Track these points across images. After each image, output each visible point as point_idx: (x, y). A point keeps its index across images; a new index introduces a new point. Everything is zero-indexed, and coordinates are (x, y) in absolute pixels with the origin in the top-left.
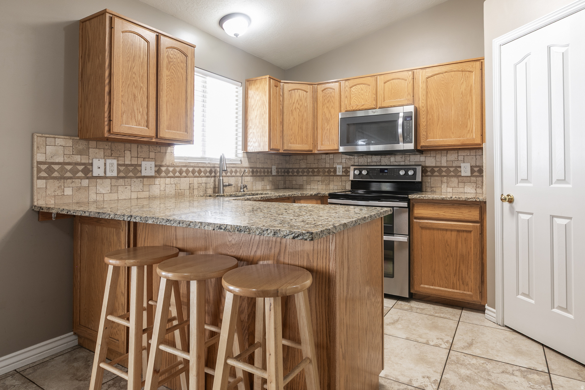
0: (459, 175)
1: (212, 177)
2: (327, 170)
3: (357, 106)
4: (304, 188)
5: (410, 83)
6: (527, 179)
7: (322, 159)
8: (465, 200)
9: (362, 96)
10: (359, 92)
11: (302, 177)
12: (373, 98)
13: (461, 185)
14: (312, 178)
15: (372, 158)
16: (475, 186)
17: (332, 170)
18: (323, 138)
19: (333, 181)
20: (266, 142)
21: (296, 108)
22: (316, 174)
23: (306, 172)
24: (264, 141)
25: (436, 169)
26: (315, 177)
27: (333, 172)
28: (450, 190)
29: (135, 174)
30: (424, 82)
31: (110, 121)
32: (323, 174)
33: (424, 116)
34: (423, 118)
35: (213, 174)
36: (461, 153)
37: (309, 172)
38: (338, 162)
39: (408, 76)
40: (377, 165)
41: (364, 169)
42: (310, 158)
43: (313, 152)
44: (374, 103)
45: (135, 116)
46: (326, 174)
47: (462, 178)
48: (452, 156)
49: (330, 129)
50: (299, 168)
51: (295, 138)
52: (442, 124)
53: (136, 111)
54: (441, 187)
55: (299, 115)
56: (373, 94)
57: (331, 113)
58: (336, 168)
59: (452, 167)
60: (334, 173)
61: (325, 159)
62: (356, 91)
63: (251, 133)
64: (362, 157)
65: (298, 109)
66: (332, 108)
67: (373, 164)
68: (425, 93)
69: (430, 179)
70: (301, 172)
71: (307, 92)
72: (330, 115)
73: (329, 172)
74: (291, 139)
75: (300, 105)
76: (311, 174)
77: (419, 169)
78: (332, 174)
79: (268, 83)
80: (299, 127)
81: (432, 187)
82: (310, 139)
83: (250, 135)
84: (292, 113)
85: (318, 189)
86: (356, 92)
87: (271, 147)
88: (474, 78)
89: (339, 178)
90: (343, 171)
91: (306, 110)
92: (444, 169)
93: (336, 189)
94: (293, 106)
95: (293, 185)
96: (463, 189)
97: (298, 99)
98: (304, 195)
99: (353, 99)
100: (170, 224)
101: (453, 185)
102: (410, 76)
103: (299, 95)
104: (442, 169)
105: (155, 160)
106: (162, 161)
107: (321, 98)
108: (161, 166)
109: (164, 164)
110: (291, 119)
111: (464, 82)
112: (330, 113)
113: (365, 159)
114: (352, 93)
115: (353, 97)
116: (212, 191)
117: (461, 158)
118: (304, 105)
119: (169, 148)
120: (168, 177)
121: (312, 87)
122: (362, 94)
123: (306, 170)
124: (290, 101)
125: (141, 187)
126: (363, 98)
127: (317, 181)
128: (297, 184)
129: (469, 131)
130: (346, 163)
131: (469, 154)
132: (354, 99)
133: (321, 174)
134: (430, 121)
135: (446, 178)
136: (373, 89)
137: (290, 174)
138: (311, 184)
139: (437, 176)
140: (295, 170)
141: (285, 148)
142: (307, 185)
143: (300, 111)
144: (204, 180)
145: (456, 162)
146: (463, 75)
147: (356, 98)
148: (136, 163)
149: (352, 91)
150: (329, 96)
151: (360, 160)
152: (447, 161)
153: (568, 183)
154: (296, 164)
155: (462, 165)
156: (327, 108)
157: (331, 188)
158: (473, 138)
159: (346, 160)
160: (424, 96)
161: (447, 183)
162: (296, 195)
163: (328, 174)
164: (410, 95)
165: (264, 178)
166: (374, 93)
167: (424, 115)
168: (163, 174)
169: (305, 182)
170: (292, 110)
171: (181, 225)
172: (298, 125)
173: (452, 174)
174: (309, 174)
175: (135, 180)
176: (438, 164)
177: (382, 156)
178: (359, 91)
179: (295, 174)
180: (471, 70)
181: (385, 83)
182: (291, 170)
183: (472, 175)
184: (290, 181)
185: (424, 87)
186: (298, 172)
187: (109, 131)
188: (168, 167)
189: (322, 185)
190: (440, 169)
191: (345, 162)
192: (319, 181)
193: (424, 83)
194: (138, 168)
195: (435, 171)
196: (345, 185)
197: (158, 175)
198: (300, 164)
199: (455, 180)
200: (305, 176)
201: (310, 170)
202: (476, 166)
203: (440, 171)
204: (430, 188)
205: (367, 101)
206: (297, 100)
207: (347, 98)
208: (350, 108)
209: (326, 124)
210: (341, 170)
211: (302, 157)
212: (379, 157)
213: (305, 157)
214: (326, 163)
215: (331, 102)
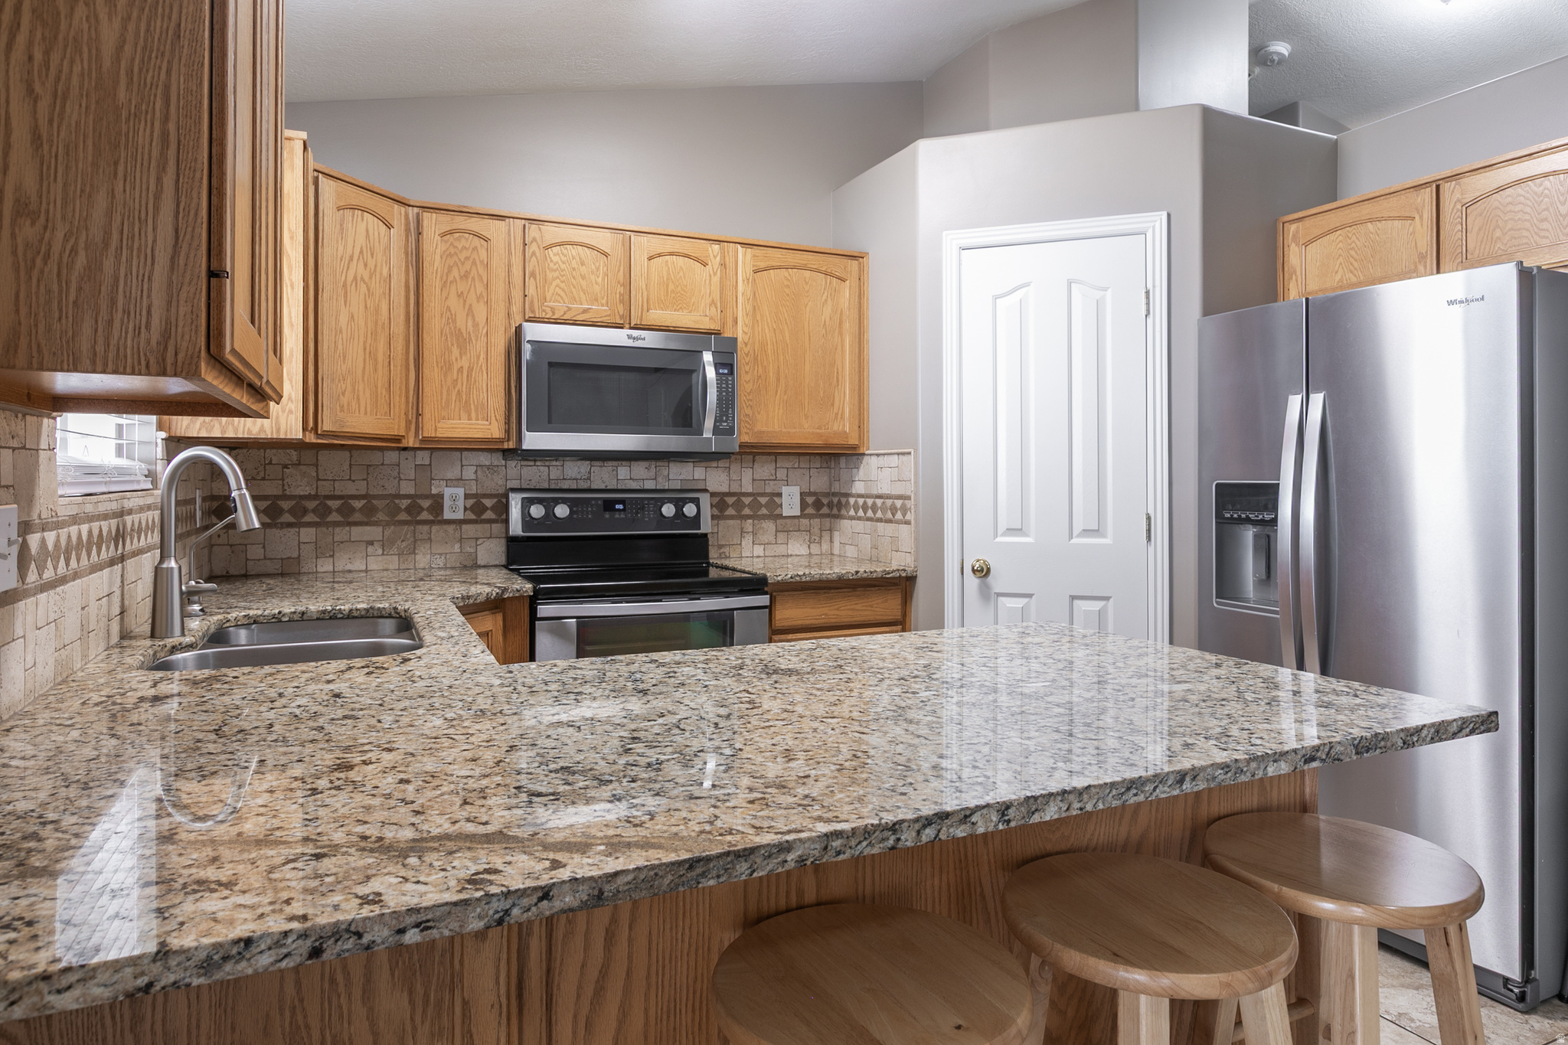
0: (778, 515)
1: (118, 561)
2: (405, 503)
3: (569, 309)
4: (302, 570)
5: (715, 274)
6: (1021, 529)
7: (383, 464)
9: (583, 283)
10: (574, 269)
11: (293, 531)
12: (618, 296)
13: (781, 536)
14: (341, 533)
15: (563, 466)
16: (807, 538)
17: (425, 504)
18: (444, 397)
19: (430, 539)
21: (359, 279)
22: (357, 517)
23: (314, 511)
25: (730, 500)
26: (355, 530)
27: (428, 509)
28: (759, 550)
30: (748, 280)
32: (387, 519)
33: (747, 368)
34: (747, 373)
35: (120, 548)
36: (783, 462)
37: (328, 511)
38: (450, 475)
39: (711, 256)
40: (580, 487)
41: (564, 501)
42: (333, 464)
43: (404, 444)
44: (622, 309)
46: (403, 516)
47: (784, 521)
48: (764, 470)
49: (470, 370)
50: (277, 497)
51: (354, 389)
52: (785, 392)
54: (741, 544)
55: (366, 307)
56: (619, 282)
57: (473, 316)
58: (441, 496)
59: (763, 495)
60: (432, 514)
61: (399, 465)
62: (564, 263)
64: (532, 463)
65: (365, 282)
66: (478, 301)
67: (566, 487)
68: (749, 308)
69: (718, 524)
70: (292, 511)
71: (389, 227)
72: (470, 323)
73: (414, 509)
74: (343, 394)
75: (368, 269)
76: (334, 517)
77: (705, 500)
78: (424, 516)
80: (367, 353)
81: (720, 547)
82: (400, 396)
84: (346, 293)
85: (366, 571)
86: (563, 266)
88: (846, 292)
89: (451, 528)
90: (468, 506)
91: (387, 292)
92: (747, 500)
93: (442, 565)
94: (348, 268)
95: (250, 563)
96: (785, 546)
97: (364, 245)
99: (554, 284)
101: (765, 538)
102: (715, 257)
103: (367, 231)
104: (743, 499)
105: (14, 494)
107: (438, 257)
108: (28, 527)
109: (35, 514)
110: (344, 319)
111: (829, 299)
112: (470, 318)
113: (542, 468)
114: (552, 265)
115: (554, 279)
117: (781, 474)
118: (381, 274)
119: (45, 422)
120: (43, 588)
121: (406, 212)
122: (583, 277)
123: (311, 505)
124: (341, 247)
126: (584, 287)
127: (364, 544)
128: (269, 555)
129: (837, 414)
130: (476, 480)
131: (796, 466)
132: (557, 286)
133: (380, 516)
134: (760, 381)
135: (750, 521)
136: (619, 270)
138: (337, 555)
139: (732, 517)
140: (262, 505)
142: (320, 561)
143: (369, 290)
144: (105, 579)
145: (772, 483)
146: (826, 283)
147: (563, 285)
149: (551, 261)
150: (467, 258)
151: (525, 471)
152: (753, 480)
153: (1104, 536)
154: (263, 479)
155: (785, 490)
156: (459, 296)
157: (421, 566)
158: (840, 428)
159: (476, 472)
160: (747, 314)
161: (754, 534)
163: (409, 518)
164: (716, 308)
166: (622, 282)
167: (747, 364)
168: (32, 576)
169: (307, 550)
170: (345, 285)
172: (365, 343)
173: (764, 511)
174: (328, 519)
176: (735, 489)
177: (594, 463)
178: (574, 264)
180: (842, 276)
181: (650, 258)
183: (803, 516)
184: (231, 546)
185: (749, 293)
186: (274, 512)
188: (43, 530)
189: (383, 554)
190: (739, 500)
191: (473, 477)
192: (371, 543)
193: (748, 283)
195: (728, 506)
196: (472, 550)
198: (283, 480)
199: (769, 526)
200: (309, 525)
201: (330, 503)
202: (810, 494)
203: (739, 505)
204: (716, 548)
205: (596, 300)
206: (361, 248)
207: (535, 279)
208: (544, 311)
209: (456, 351)
210: (461, 503)
211: (294, 454)
212: (584, 467)
213: (308, 457)
214: (400, 479)
215: (473, 279)
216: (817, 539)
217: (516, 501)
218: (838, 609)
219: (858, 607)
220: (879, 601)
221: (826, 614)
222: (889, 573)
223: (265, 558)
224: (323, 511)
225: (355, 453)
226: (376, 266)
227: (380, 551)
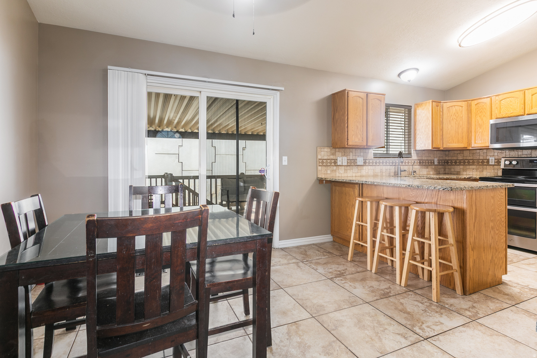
1: (393, 166)
2: (481, 161)
3: (507, 114)
4: (460, 173)
7: (476, 153)
10: (508, 104)
11: (459, 166)
12: (521, 107)
14: (468, 167)
15: (522, 151)
17: (485, 161)
18: (476, 138)
19: (486, 169)
20: (430, 143)
21: (453, 119)
22: (471, 164)
23: (463, 162)
24: (428, 143)
26: (471, 166)
27: (486, 162)
29: (354, 164)
31: (348, 139)
35: (394, 164)
37: (465, 162)
38: (491, 155)
42: (466, 153)
43: (468, 148)
44: (523, 111)
45: (357, 136)
46: (480, 164)
49: (482, 132)
50: (456, 160)
51: (452, 139)
53: (358, 134)
55: (456, 124)
56: (521, 104)
57: (483, 120)
58: (489, 159)
61: (479, 153)
62: (505, 103)
63: (419, 138)
64: (513, 151)
65: (455, 119)
66: (484, 117)
70: (459, 162)
71: (462, 107)
72: (482, 121)
73: (483, 162)
74: (449, 140)
75: (456, 116)
76: (466, 164)
78: (485, 164)
79: (431, 105)
80: (456, 132)
82: (465, 139)
83: (418, 139)
85: (471, 174)
87: (434, 147)
89: (491, 166)
90: (496, 161)
91: (462, 119)
93: (489, 175)
94: (451, 117)
97: (455, 112)
98: (459, 178)
99: (503, 109)
100: (385, 185)
103: (456, 109)
105: (363, 157)
106: (367, 157)
107: (475, 110)
108: (366, 160)
109: (367, 159)
110: (450, 127)
113: (516, 152)
114: (502, 104)
115: (503, 107)
116: (394, 174)
118: (460, 116)
119: (370, 150)
120: (370, 166)
121: (467, 102)
122: (511, 105)
123: (462, 161)
124: (449, 114)
125: (357, 171)
126: (512, 108)
127: (472, 170)
130: (498, 156)
133: (476, 164)
136: (522, 101)
137: (450, 164)
138: (467, 171)
140: (454, 161)
141: (445, 146)
142: (464, 171)
144: (389, 167)
147: (505, 108)
148: (355, 159)
149: (502, 103)
150: (481, 108)
151: (511, 153)
154: (454, 156)
156: (479, 117)
157: (484, 174)
159: (498, 154)
162: (453, 178)
163: (482, 164)
165: (428, 167)
166: (522, 103)
168: (367, 164)
169: (461, 170)
170: (450, 121)
171: (390, 185)
172: (455, 130)
175: (354, 167)
177: (533, 150)
178: (508, 102)
179: (454, 164)
181: (532, 95)
182: (450, 161)
184: (449, 169)
186: (456, 162)
187: (347, 144)
188: (369, 160)
192: (474, 169)
194: (356, 161)
196: (497, 172)
197: (365, 165)
198: (457, 156)
200: (462, 165)
201: (466, 161)
205: (515, 110)
207: (497, 109)
208: (500, 115)
209: (479, 128)
210: (494, 161)
211: (459, 151)
212: (529, 151)
213: (462, 152)
214: (480, 156)
215: (483, 112)
217: (503, 160)
223: (454, 171)
224: (464, 162)
225: (471, 151)
226: (458, 115)
227: (475, 171)
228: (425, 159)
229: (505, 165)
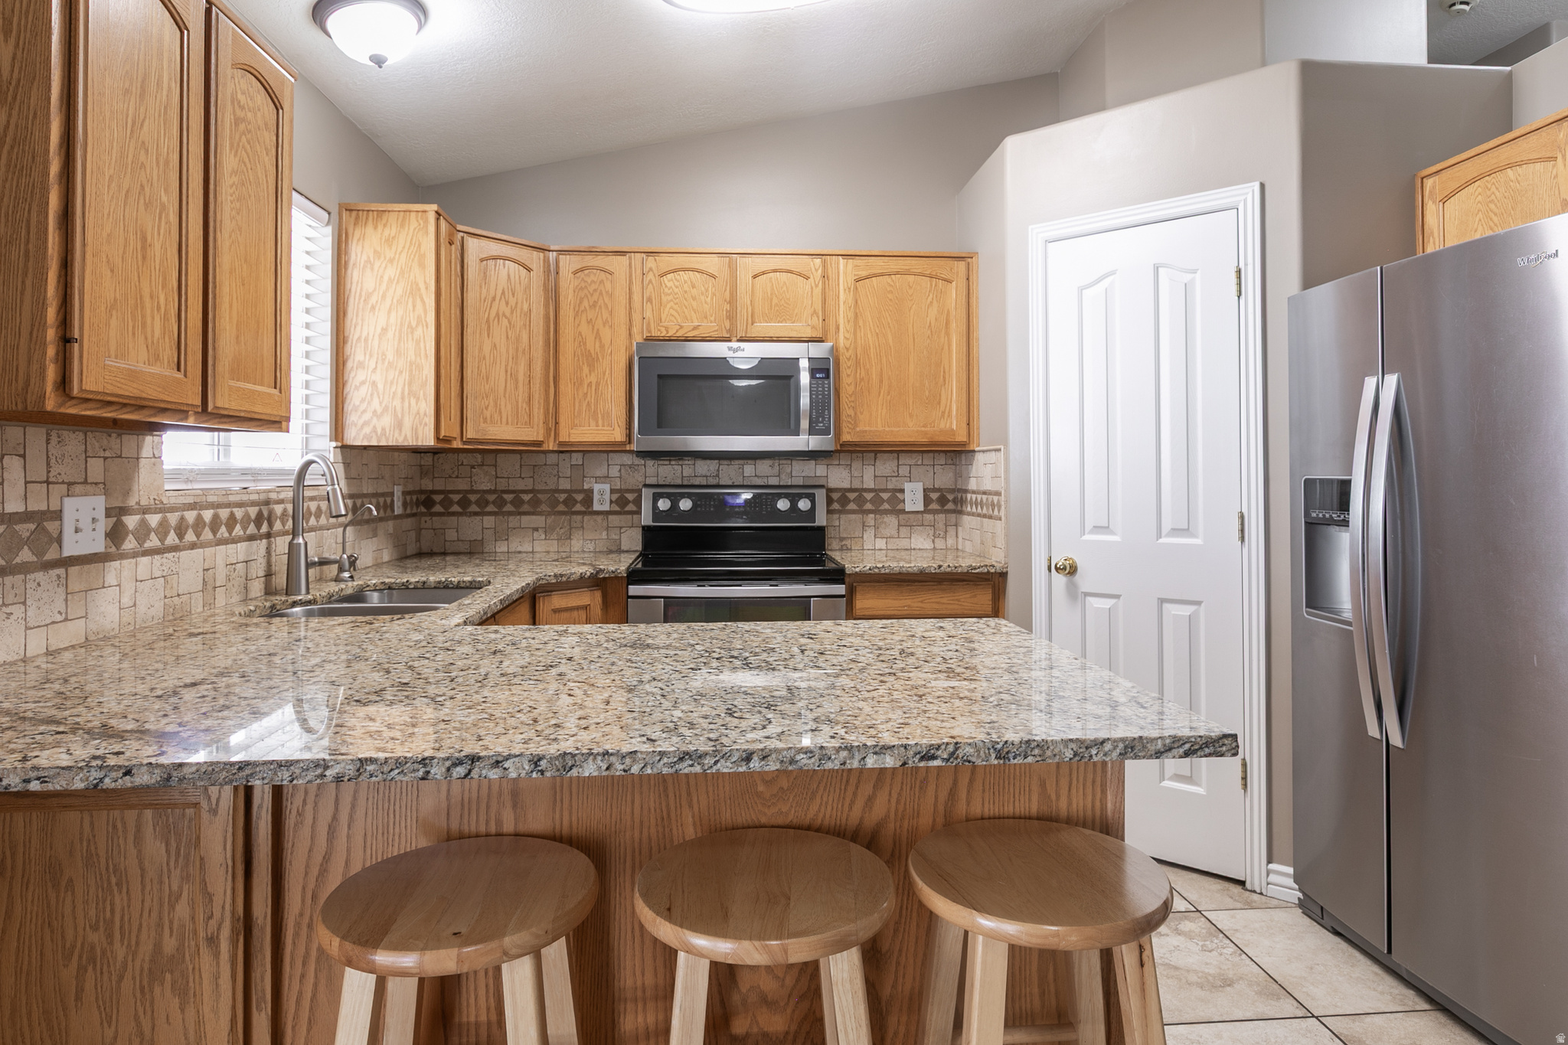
0: (900, 510)
1: (261, 537)
2: (562, 497)
3: (681, 327)
4: (485, 550)
5: (817, 286)
6: (1108, 527)
7: (545, 465)
8: (968, 572)
9: (694, 304)
10: (686, 292)
11: (478, 518)
12: (724, 312)
13: (904, 531)
14: (513, 521)
15: (694, 465)
16: (932, 533)
17: (579, 497)
18: (577, 408)
19: (583, 527)
20: (425, 414)
21: (500, 315)
22: (526, 508)
23: (494, 503)
24: (418, 413)
25: (852, 496)
26: (525, 519)
27: (581, 502)
28: (881, 543)
29: (39, 553)
30: (850, 289)
32: (549, 509)
33: (849, 371)
34: (848, 376)
35: (264, 528)
36: (905, 459)
37: (504, 502)
38: (598, 473)
39: (813, 269)
40: (709, 483)
42: (508, 466)
43: (545, 447)
44: (727, 324)
46: (561, 508)
47: (907, 515)
48: (886, 466)
49: (598, 384)
50: (467, 492)
51: (496, 404)
52: (889, 392)
54: (862, 537)
55: (507, 337)
56: (725, 301)
57: (600, 339)
58: (591, 491)
59: (885, 490)
60: (584, 506)
61: (558, 466)
62: (677, 287)
64: (667, 463)
65: (506, 318)
66: (604, 326)
67: (697, 483)
68: (851, 315)
69: (839, 518)
70: (477, 503)
71: (529, 270)
72: (597, 344)
73: (570, 502)
74: (487, 408)
75: (509, 306)
76: (509, 508)
77: (821, 496)
78: (578, 507)
79: (432, 228)
80: (509, 373)
81: (842, 539)
82: (539, 409)
84: (489, 327)
85: (533, 552)
86: (676, 290)
87: (443, 434)
88: (954, 294)
89: (599, 518)
90: (614, 500)
91: (528, 323)
92: (869, 496)
93: (592, 549)
94: (491, 307)
95: (448, 544)
96: (908, 540)
97: (506, 287)
99: (669, 306)
101: (887, 532)
102: (817, 270)
103: (509, 276)
104: (865, 494)
105: (106, 489)
106: (127, 493)
107: (571, 291)
108: (123, 511)
109: (132, 502)
110: (487, 348)
111: (935, 302)
112: (597, 340)
113: (676, 467)
114: (666, 290)
115: (668, 302)
116: (262, 586)
117: (904, 471)
118: (522, 309)
119: (149, 439)
120: (147, 553)
121: (544, 257)
122: (694, 299)
123: (492, 498)
124: (484, 291)
125: (59, 604)
126: (695, 307)
127: (532, 530)
128: (461, 538)
129: (944, 412)
130: (620, 477)
131: (919, 462)
132: (671, 308)
133: (544, 507)
134: (862, 383)
135: (872, 516)
136: (725, 290)
137: (438, 508)
138: (510, 539)
139: (853, 512)
140: (456, 497)
141: (470, 434)
142: (498, 543)
143: (510, 323)
144: (241, 550)
145: (894, 479)
146: (931, 285)
147: (676, 307)
148: (44, 507)
149: (666, 286)
150: (595, 290)
151: (661, 469)
152: (875, 476)
153: (1194, 536)
154: (457, 477)
155: (908, 486)
156: (588, 322)
157: (575, 549)
158: (949, 425)
159: (620, 470)
160: (849, 321)
161: (876, 527)
163: (566, 509)
164: (818, 317)
165: (376, 528)
166: (728, 300)
167: (849, 367)
168: (130, 544)
169: (489, 534)
170: (488, 321)
172: (506, 366)
173: (886, 506)
174: (504, 510)
175: (39, 576)
176: (857, 485)
177: (722, 462)
178: (686, 287)
179: (456, 508)
180: (948, 277)
181: (755, 277)
182: (438, 498)
183: (926, 511)
184: (435, 530)
185: (851, 301)
186: (464, 503)
187: (64, 383)
188: (144, 513)
189: (545, 539)
190: (860, 496)
191: (618, 475)
192: (536, 529)
193: (849, 292)
194: (51, 526)
195: (850, 501)
196: (617, 537)
197: (113, 549)
198: (471, 477)
199: (891, 521)
200: (490, 514)
201: (505, 496)
202: (935, 490)
203: (860, 500)
204: (838, 540)
205: (706, 317)
206: (503, 290)
207: (651, 303)
208: (659, 330)
209: (586, 369)
210: (607, 496)
211: (479, 456)
212: (713, 465)
213: (490, 459)
214: (559, 477)
215: (600, 307)
216: (942, 534)
217: (647, 495)
218: (922, 602)
219: (944, 600)
220: (968, 596)
221: (909, 606)
222: (975, 569)
223: (458, 540)
224: (500, 503)
225: (525, 456)
226: (517, 303)
227: (543, 536)
228: (371, 490)
229: (657, 514)
